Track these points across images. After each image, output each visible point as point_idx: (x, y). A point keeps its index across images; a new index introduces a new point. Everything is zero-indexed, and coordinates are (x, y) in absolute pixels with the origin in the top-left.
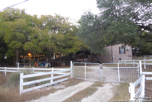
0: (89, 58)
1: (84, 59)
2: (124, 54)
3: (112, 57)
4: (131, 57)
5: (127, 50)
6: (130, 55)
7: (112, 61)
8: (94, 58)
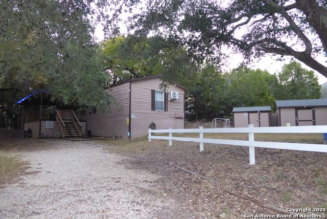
0: (59, 119)
1: (42, 122)
2: (165, 111)
3: (128, 119)
4: (180, 120)
5: (172, 100)
6: (180, 114)
7: (130, 131)
8: (76, 121)
